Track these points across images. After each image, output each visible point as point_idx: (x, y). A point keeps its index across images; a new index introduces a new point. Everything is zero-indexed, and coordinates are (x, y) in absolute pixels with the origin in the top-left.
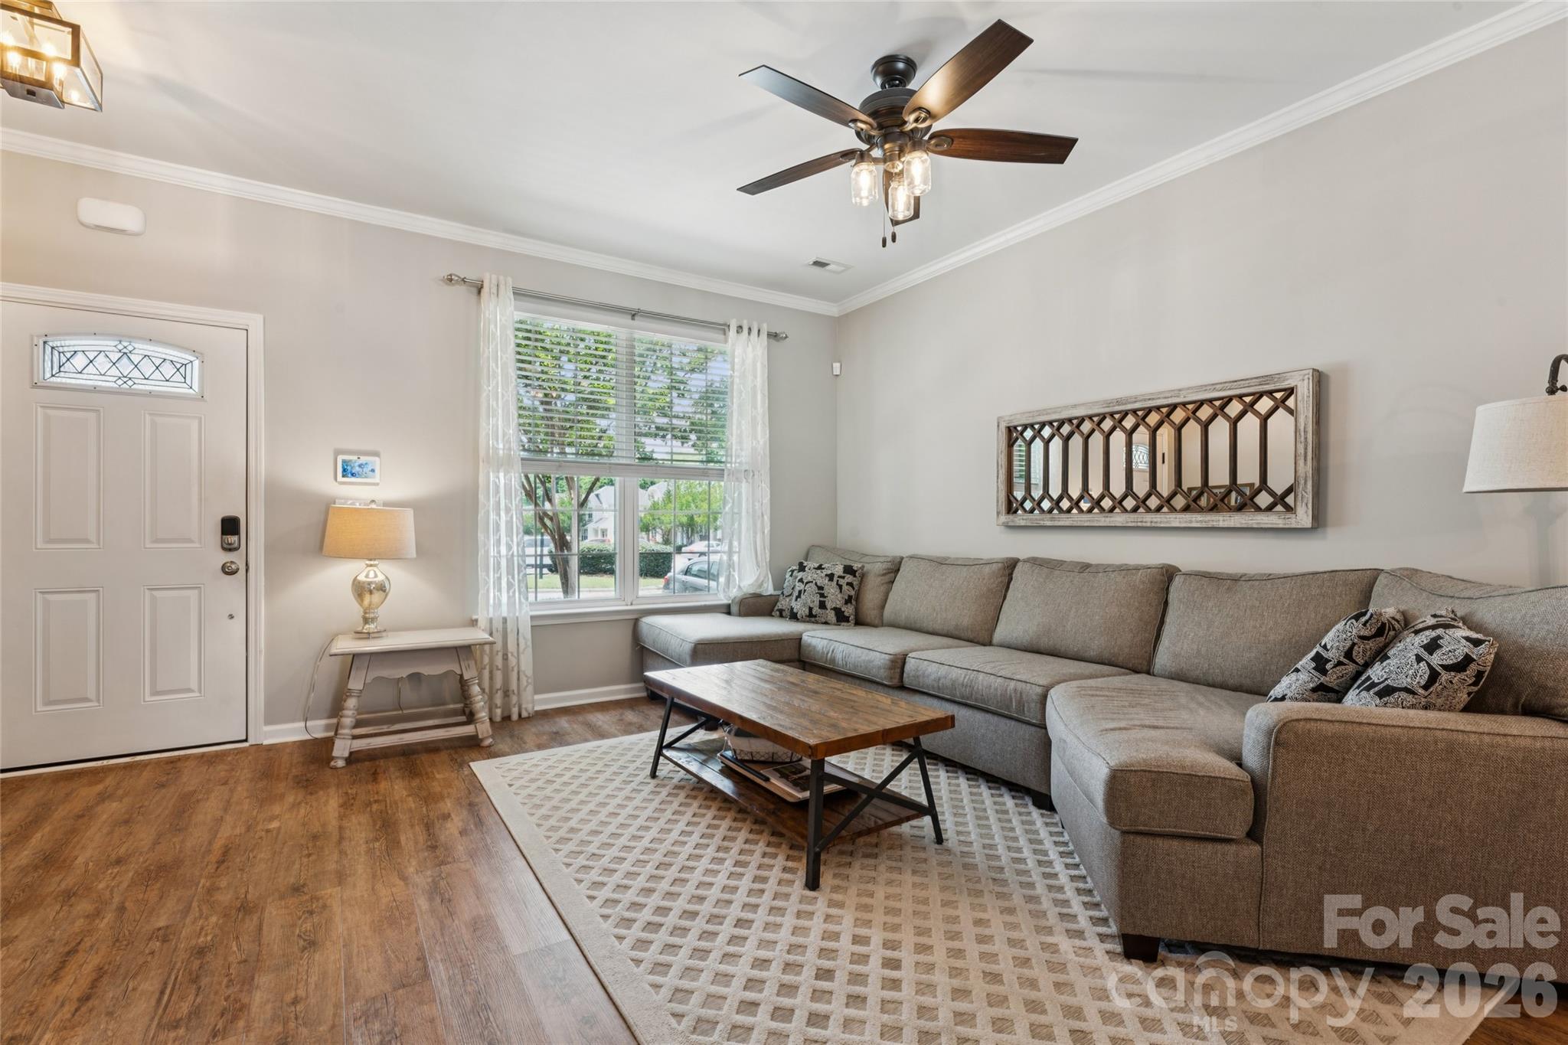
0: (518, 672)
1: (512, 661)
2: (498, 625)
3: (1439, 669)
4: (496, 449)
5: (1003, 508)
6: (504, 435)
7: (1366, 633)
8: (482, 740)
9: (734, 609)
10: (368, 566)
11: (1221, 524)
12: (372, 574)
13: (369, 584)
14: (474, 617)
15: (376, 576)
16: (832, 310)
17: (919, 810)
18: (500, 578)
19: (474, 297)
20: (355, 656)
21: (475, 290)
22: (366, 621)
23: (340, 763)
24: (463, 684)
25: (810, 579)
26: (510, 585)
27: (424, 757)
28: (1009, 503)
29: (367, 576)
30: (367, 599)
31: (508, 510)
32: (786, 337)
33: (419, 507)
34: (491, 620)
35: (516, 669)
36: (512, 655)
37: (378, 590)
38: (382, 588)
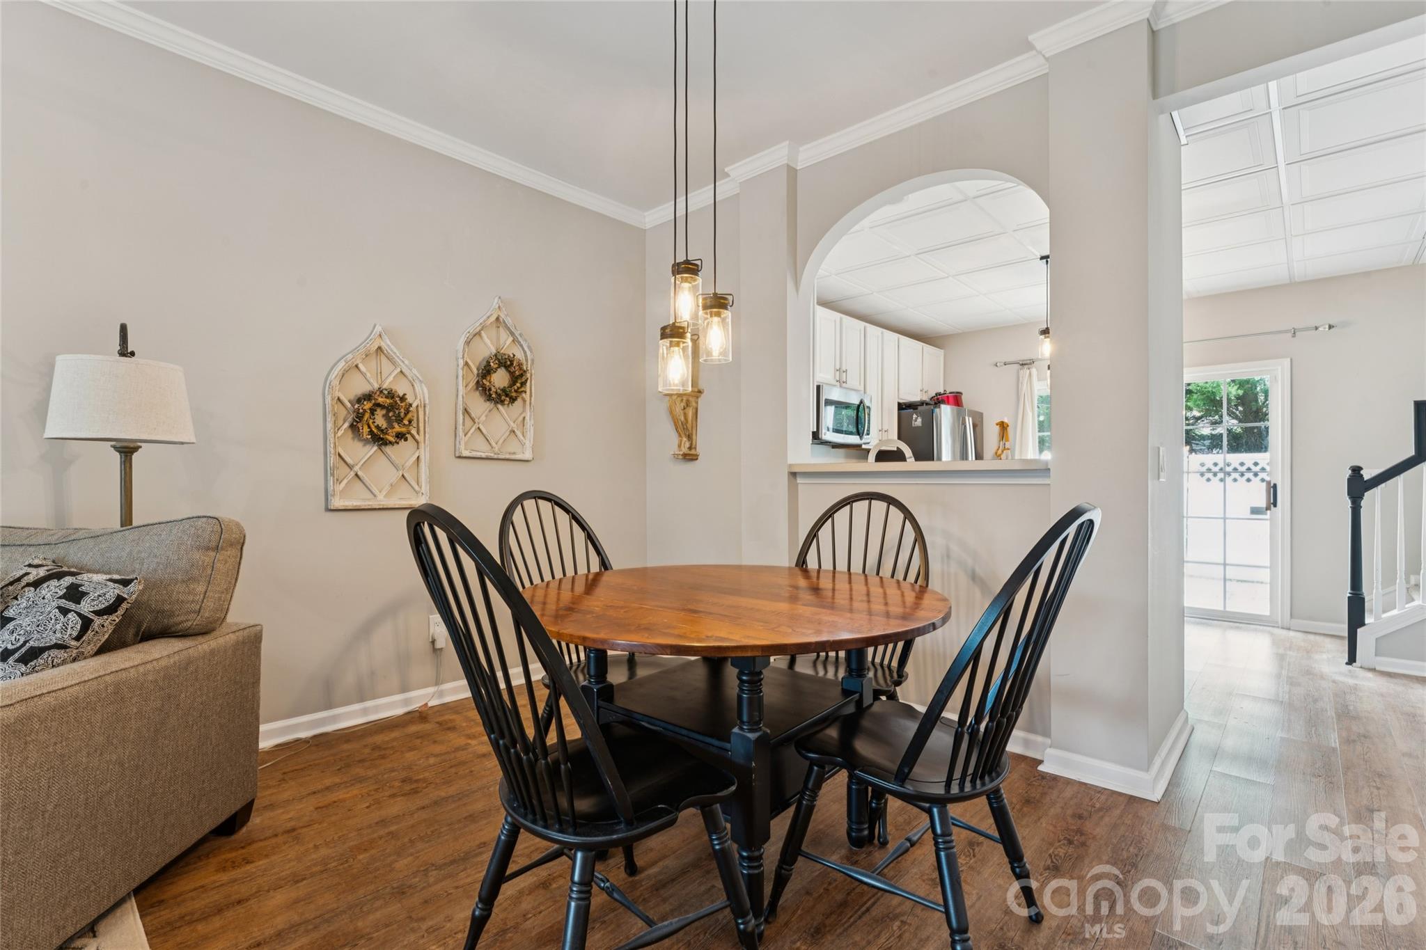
3: (91, 616)
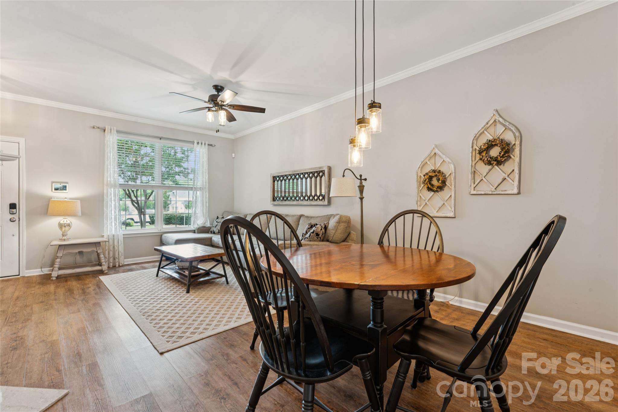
0: (119, 252)
1: (116, 248)
2: (111, 237)
4: (110, 181)
5: (272, 200)
6: (113, 177)
7: (309, 227)
8: (104, 271)
9: (196, 231)
10: (64, 218)
11: (313, 204)
12: (65, 221)
13: (65, 224)
14: (103, 235)
15: (67, 221)
16: (232, 137)
17: (222, 276)
18: (112, 222)
19: (103, 133)
20: (60, 246)
21: (103, 131)
22: (63, 235)
23: (54, 279)
24: (98, 255)
25: (219, 221)
26: (115, 224)
27: (84, 277)
28: (274, 198)
29: (64, 221)
30: (64, 229)
31: (115, 200)
32: (215, 146)
33: (83, 200)
34: (109, 236)
35: (117, 251)
36: (116, 246)
37: (67, 226)
38: (69, 225)
